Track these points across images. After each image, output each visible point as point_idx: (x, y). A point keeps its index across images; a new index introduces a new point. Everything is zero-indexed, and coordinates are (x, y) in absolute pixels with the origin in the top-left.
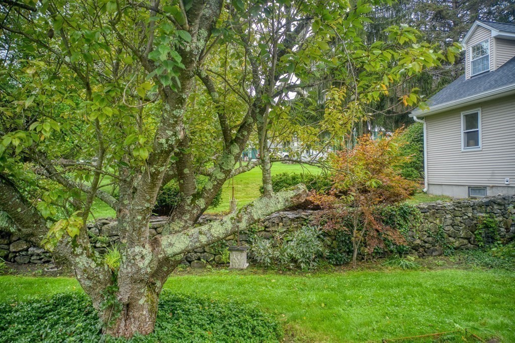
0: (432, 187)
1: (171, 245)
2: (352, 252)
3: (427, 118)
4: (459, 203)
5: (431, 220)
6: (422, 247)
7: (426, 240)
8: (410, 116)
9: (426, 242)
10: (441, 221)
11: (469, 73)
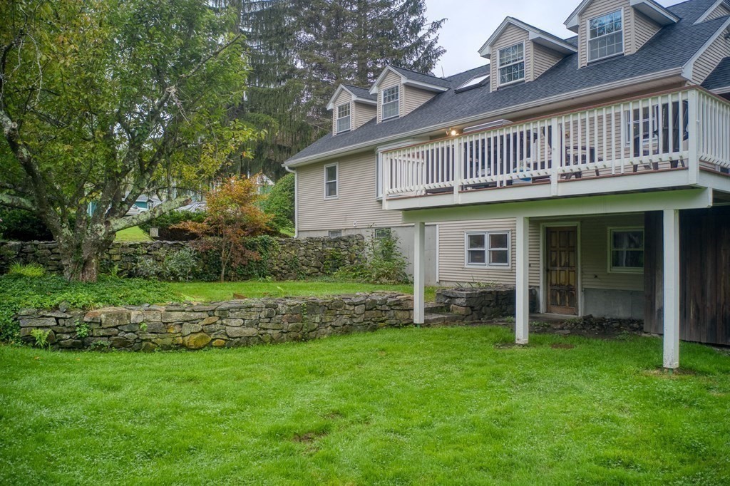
0: (301, 234)
1: (116, 224)
2: (220, 273)
3: (298, 168)
4: (312, 238)
5: (287, 251)
6: (279, 272)
7: (283, 267)
8: (282, 165)
9: (283, 269)
10: (295, 251)
11: (335, 131)
